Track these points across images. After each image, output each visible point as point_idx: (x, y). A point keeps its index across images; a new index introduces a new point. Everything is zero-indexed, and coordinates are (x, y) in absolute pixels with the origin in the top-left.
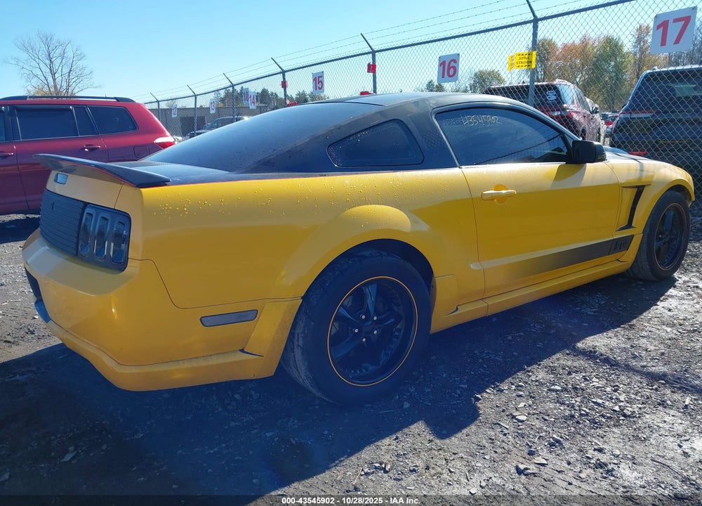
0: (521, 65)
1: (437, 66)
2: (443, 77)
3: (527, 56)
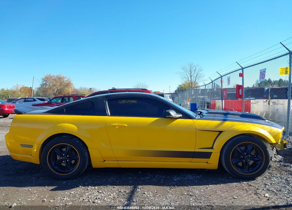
0: (282, 73)
1: (259, 74)
2: (261, 79)
3: (285, 69)
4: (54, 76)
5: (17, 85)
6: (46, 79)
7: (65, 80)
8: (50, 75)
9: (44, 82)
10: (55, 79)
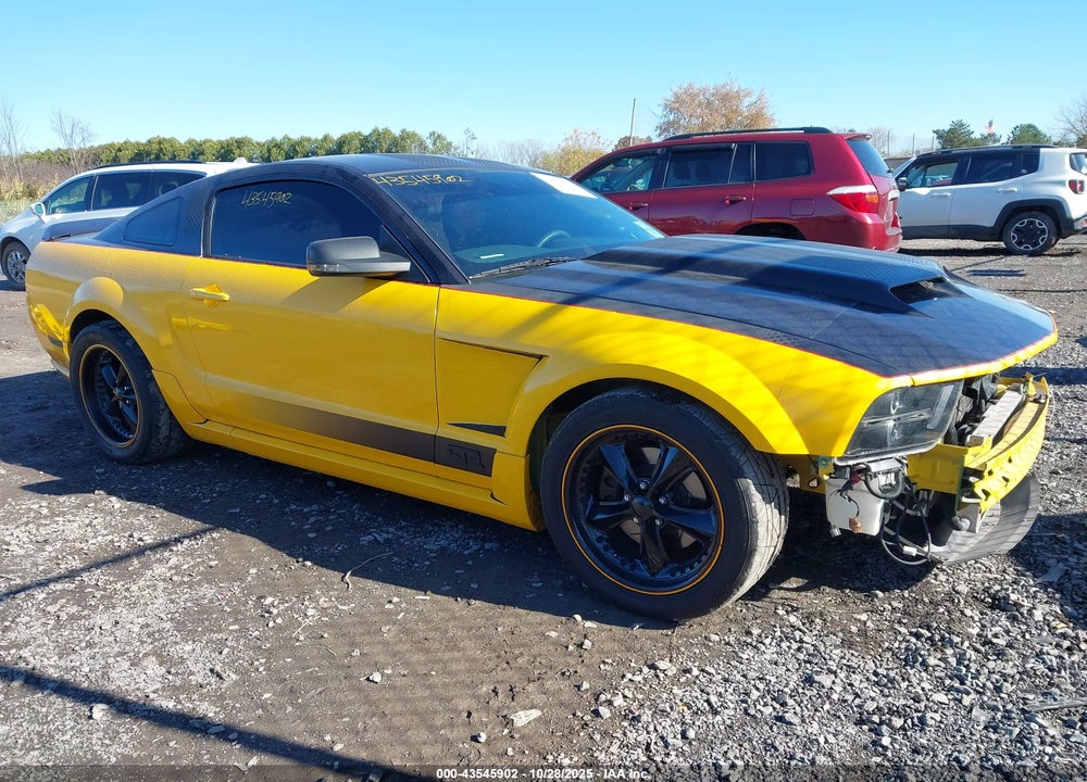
4: (704, 91)
5: (575, 131)
6: (677, 104)
7: (746, 102)
8: (690, 86)
9: (671, 117)
10: (709, 104)
